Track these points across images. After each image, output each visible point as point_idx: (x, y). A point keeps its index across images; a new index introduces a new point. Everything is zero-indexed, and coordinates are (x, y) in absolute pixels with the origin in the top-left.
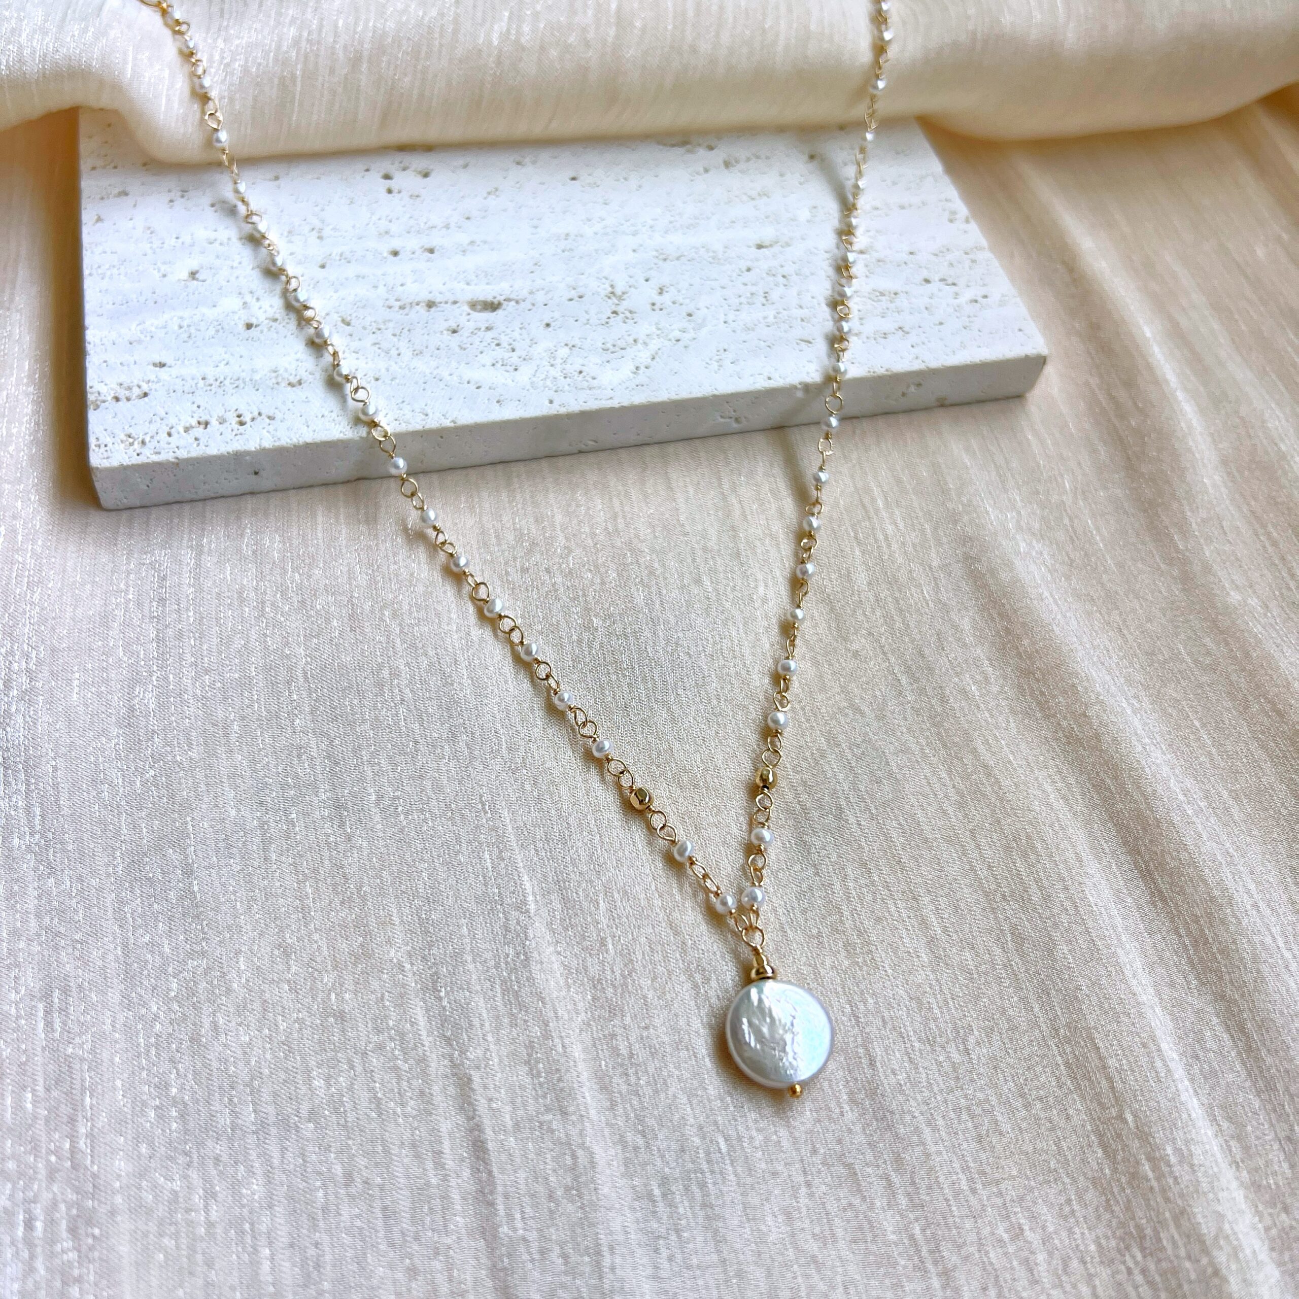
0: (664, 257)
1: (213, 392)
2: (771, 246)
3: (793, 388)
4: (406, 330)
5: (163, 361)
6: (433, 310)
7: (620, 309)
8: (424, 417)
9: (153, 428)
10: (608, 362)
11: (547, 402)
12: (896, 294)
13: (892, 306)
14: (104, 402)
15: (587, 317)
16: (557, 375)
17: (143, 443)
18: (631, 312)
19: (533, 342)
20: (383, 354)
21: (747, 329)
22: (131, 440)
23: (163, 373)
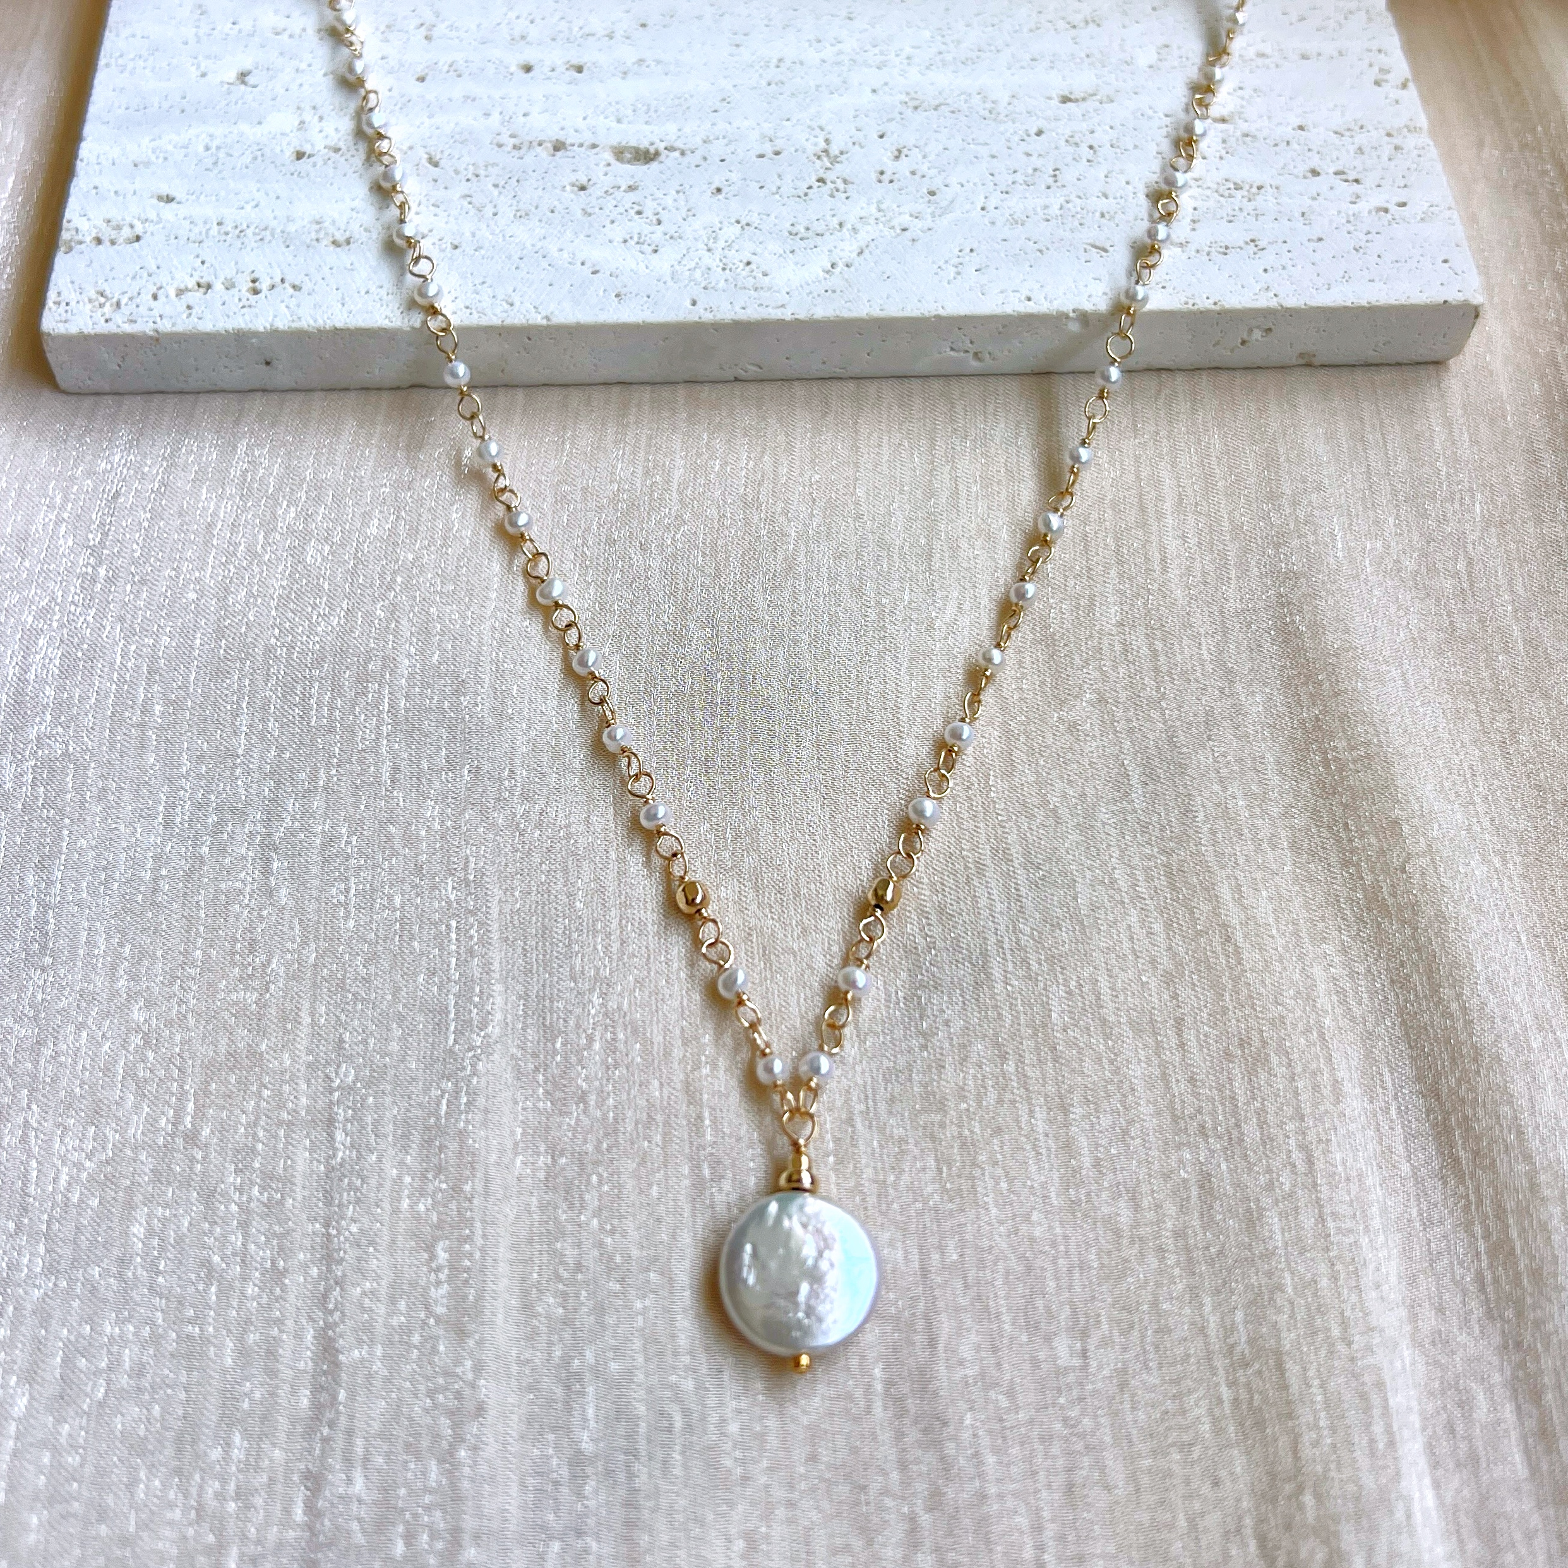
0: (916, 103)
1: (227, 244)
2: (1084, 99)
3: (1062, 317)
4: (514, 180)
5: (173, 193)
6: (559, 154)
7: (829, 176)
8: (506, 307)
9: (136, 286)
10: (792, 252)
11: (688, 303)
12: (1259, 188)
13: (1250, 207)
14: (81, 243)
15: (778, 183)
16: (713, 265)
17: (118, 304)
18: (845, 182)
19: (691, 213)
20: (472, 212)
21: (1015, 222)
22: (102, 300)
23: (168, 211)
